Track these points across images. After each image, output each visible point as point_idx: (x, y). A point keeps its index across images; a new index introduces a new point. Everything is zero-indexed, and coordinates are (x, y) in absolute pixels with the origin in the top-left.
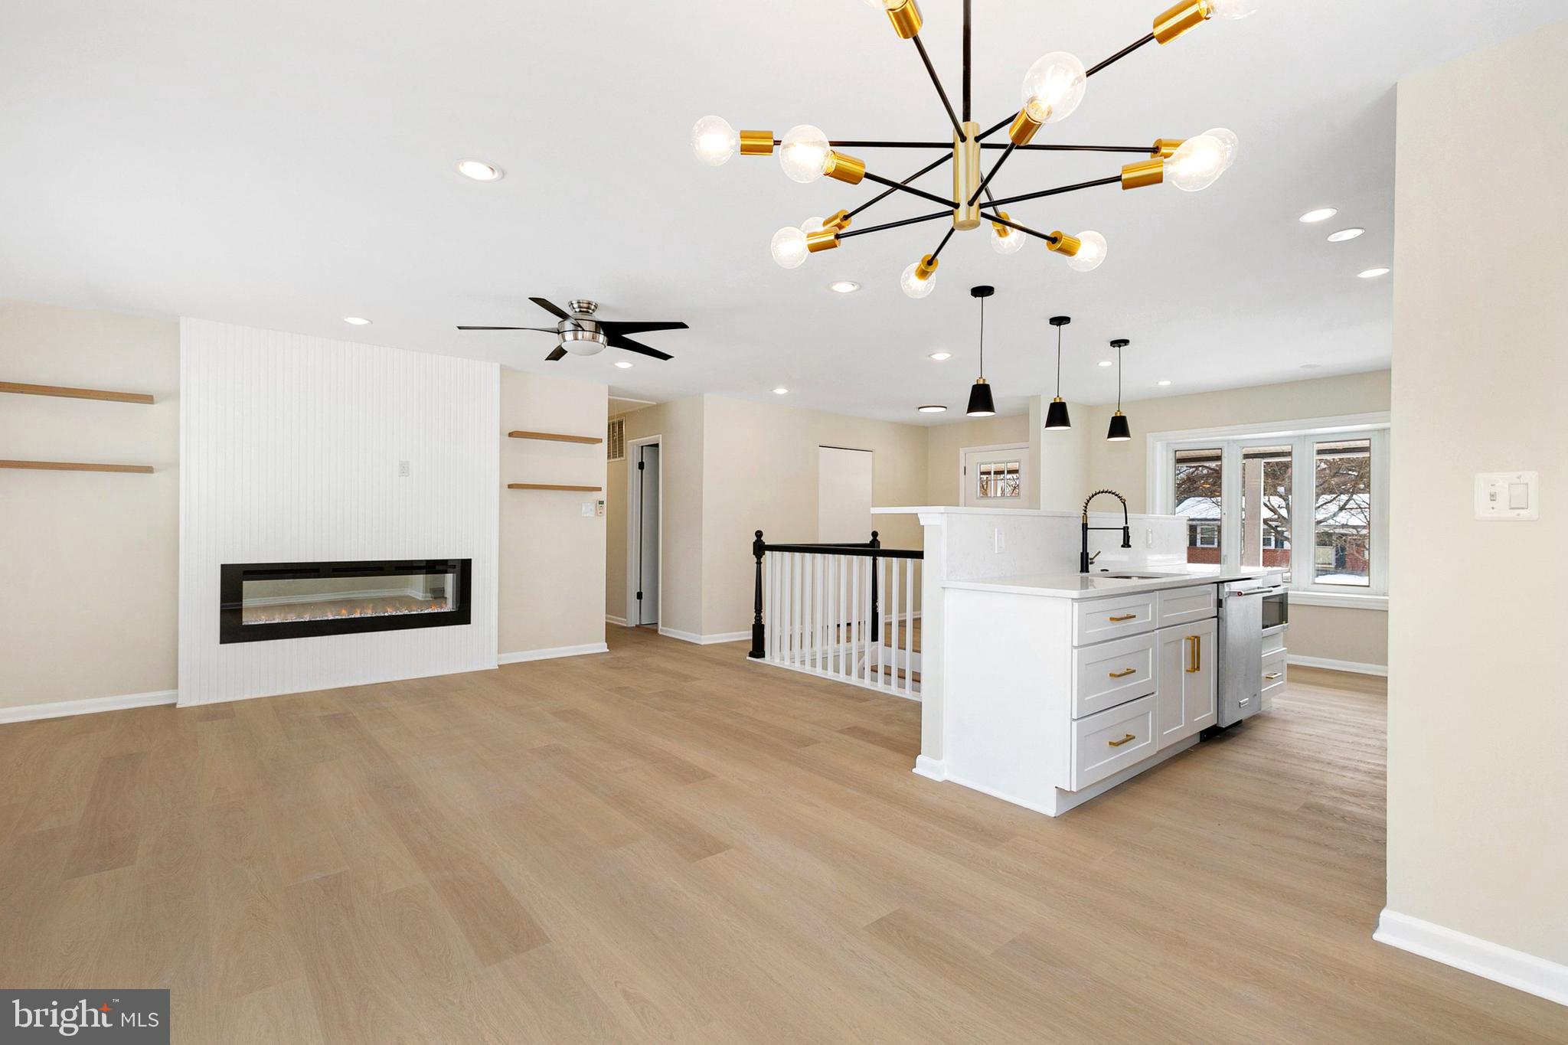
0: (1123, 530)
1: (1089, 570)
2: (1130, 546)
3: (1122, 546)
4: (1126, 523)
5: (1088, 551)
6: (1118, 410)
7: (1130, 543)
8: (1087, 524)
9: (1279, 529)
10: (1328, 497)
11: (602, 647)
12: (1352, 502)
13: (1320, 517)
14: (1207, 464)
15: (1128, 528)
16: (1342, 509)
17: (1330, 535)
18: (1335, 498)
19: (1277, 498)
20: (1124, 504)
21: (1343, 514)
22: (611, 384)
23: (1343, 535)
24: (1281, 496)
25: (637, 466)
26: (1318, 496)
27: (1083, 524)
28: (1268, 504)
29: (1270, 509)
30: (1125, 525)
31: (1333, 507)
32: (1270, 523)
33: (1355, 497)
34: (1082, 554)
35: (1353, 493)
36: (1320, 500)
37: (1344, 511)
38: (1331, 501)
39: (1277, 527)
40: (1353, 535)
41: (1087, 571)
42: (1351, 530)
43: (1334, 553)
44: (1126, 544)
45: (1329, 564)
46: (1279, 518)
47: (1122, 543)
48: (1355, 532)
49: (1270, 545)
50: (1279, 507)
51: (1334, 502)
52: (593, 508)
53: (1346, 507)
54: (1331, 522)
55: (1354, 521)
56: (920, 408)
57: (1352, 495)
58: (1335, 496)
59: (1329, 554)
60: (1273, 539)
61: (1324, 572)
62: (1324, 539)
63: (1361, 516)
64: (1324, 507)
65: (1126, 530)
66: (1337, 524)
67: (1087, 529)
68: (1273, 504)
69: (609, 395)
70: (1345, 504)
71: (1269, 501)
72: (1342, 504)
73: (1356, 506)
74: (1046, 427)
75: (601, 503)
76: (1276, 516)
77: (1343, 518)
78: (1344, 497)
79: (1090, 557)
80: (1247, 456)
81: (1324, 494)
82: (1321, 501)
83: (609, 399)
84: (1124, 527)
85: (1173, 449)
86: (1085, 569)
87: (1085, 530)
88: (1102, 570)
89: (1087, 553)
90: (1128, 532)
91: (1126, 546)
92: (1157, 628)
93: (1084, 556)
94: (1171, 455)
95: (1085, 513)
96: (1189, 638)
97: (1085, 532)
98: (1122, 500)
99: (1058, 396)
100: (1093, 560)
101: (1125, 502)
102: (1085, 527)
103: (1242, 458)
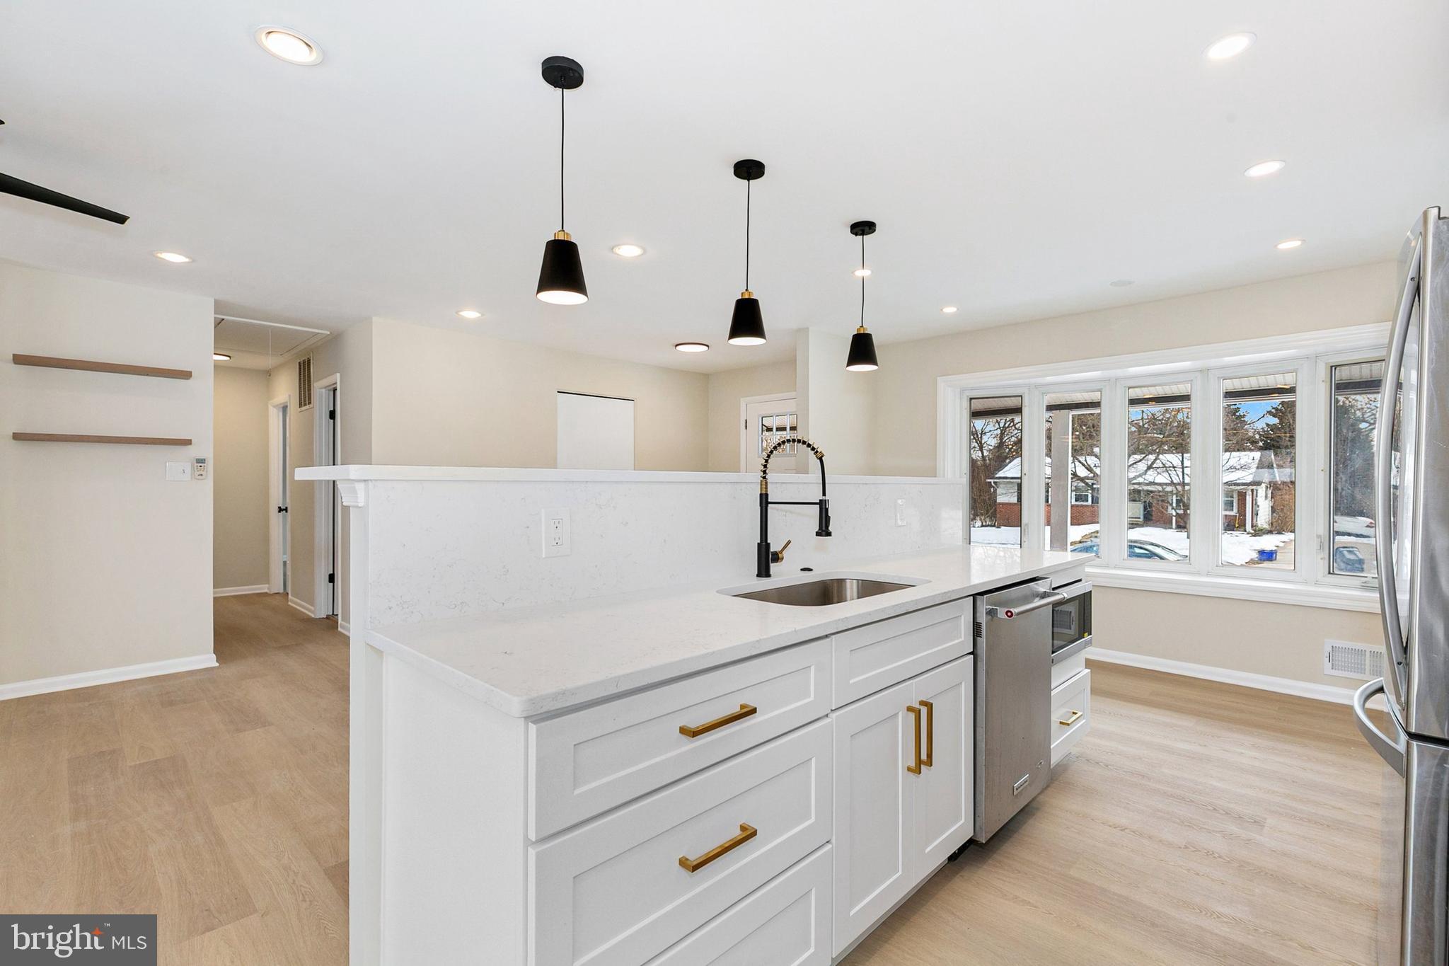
0: (818, 506)
1: (771, 572)
2: (829, 534)
3: (818, 534)
4: (824, 494)
5: (769, 542)
6: (862, 326)
7: (830, 528)
8: (767, 495)
9: (1095, 486)
10: (1138, 457)
11: (210, 661)
12: (1158, 461)
13: (1131, 475)
15: (826, 501)
16: (1150, 467)
17: (1139, 492)
18: (1144, 458)
19: (1093, 458)
20: (821, 459)
21: (1150, 472)
22: (217, 298)
23: (1152, 492)
24: (1096, 456)
25: (326, 415)
26: (1129, 456)
27: (761, 495)
28: (1085, 463)
29: (1086, 468)
30: (821, 497)
31: (1142, 466)
32: (1087, 481)
33: (1161, 456)
34: (759, 545)
35: (1159, 454)
36: (1130, 460)
37: (1152, 470)
38: (1140, 461)
39: (1093, 484)
40: (1159, 492)
41: (768, 575)
42: (1156, 486)
43: (1142, 509)
44: (824, 529)
45: (1139, 518)
46: (1094, 476)
47: (817, 529)
48: (1160, 488)
49: (1087, 501)
50: (1095, 466)
51: (1143, 461)
52: (188, 470)
53: (1154, 466)
54: (1141, 480)
55: (1160, 479)
56: (677, 345)
57: (1158, 455)
58: (1144, 456)
59: (1138, 509)
60: (1090, 496)
61: (1133, 525)
62: (1135, 495)
63: (1166, 475)
64: (1135, 466)
65: (823, 505)
66: (1146, 481)
67: (768, 503)
68: (1089, 463)
69: (215, 313)
70: (1153, 463)
71: (1086, 460)
72: (1149, 463)
73: (1161, 466)
74: (731, 337)
75: (201, 461)
76: (1092, 475)
77: (1151, 476)
78: (1152, 457)
79: (772, 549)
80: (1050, 408)
81: (1135, 454)
82: (1132, 460)
83: (215, 318)
84: (820, 500)
85: (968, 396)
86: (764, 572)
87: (764, 505)
88: (802, 570)
89: (768, 545)
90: (827, 510)
91: (824, 533)
92: (832, 710)
93: (763, 549)
94: (966, 404)
95: (764, 478)
96: (910, 709)
97: (764, 508)
98: (817, 452)
99: (747, 290)
100: (777, 558)
101: (822, 457)
102: (764, 501)
103: (1045, 408)
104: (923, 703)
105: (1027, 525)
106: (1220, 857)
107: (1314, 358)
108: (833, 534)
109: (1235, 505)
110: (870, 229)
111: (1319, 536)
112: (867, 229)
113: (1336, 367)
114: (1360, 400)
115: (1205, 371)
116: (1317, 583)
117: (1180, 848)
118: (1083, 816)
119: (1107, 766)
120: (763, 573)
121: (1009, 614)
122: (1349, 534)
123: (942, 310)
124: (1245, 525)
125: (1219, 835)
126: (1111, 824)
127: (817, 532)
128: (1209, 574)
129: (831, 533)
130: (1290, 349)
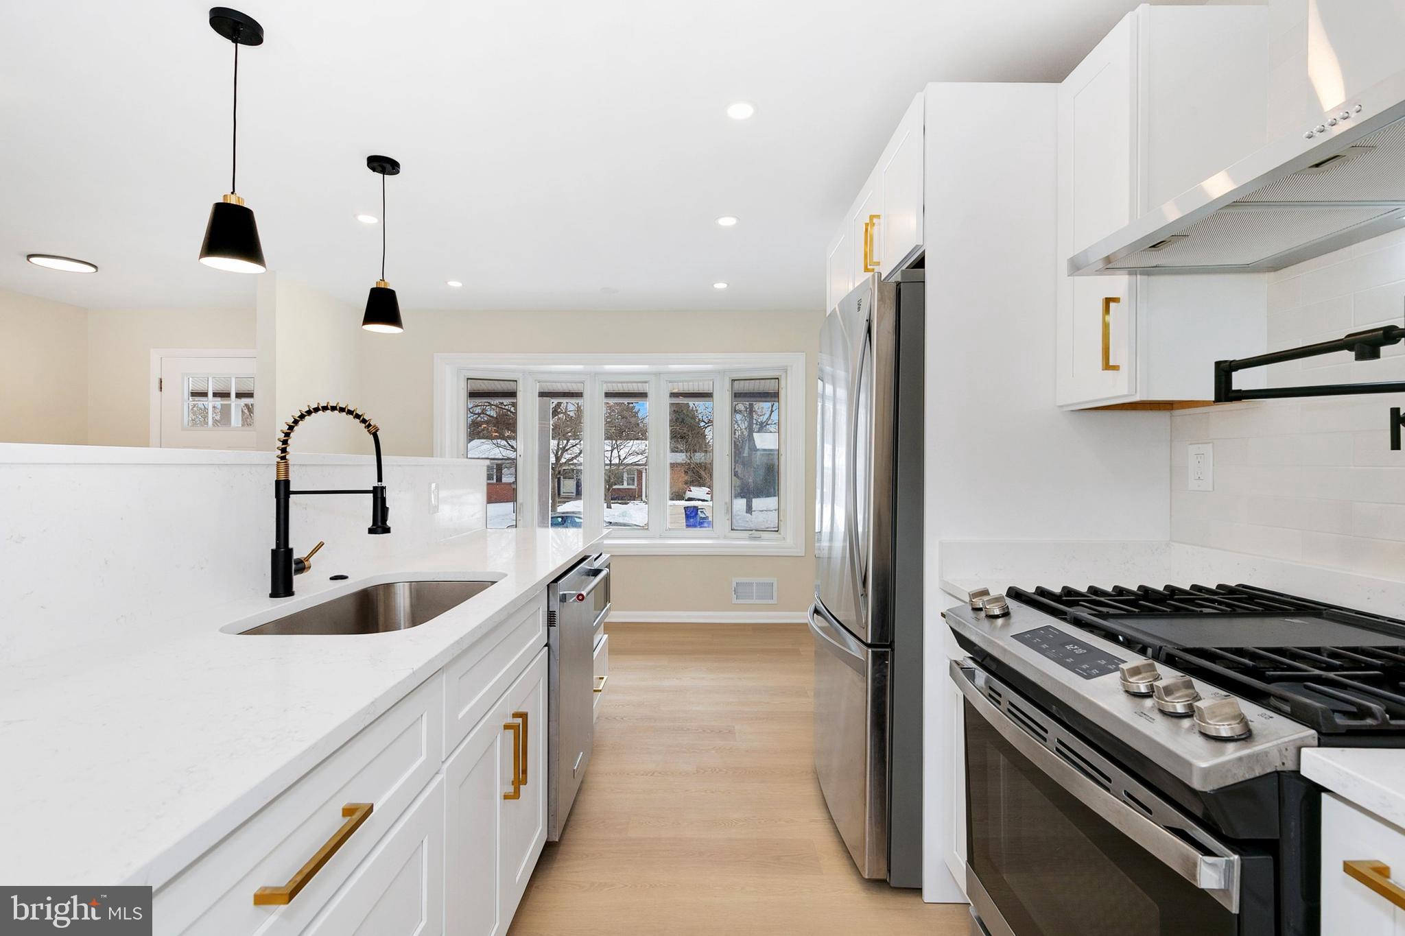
0: (372, 494)
1: (295, 588)
2: (387, 530)
3: (371, 531)
4: (380, 479)
5: (290, 546)
6: (383, 280)
7: (389, 523)
8: (287, 482)
14: (496, 401)
15: (383, 488)
20: (375, 434)
27: (278, 483)
30: (376, 484)
34: (274, 553)
41: (287, 593)
44: (380, 525)
47: (370, 524)
54: (575, 461)
65: (379, 495)
67: (288, 493)
74: (202, 256)
79: (296, 556)
80: (542, 394)
84: (374, 487)
85: (465, 376)
86: (282, 586)
87: (282, 496)
88: (332, 579)
89: (289, 552)
90: (384, 500)
91: (380, 530)
92: (443, 762)
93: (281, 558)
94: (463, 384)
95: (283, 458)
96: (507, 727)
97: (282, 501)
98: (369, 425)
99: (232, 193)
100: (302, 567)
101: (377, 431)
102: (283, 491)
103: (537, 394)
104: (515, 715)
105: (521, 504)
106: (720, 770)
107: (722, 373)
108: (392, 530)
109: (636, 480)
110: (393, 169)
111: (726, 503)
112: (388, 167)
113: (734, 380)
114: (699, 405)
115: (658, 374)
116: (725, 538)
117: (694, 774)
118: (620, 773)
119: (622, 719)
120: (281, 590)
121: (581, 597)
122: (699, 500)
123: (446, 282)
124: (642, 496)
125: (713, 752)
126: (642, 772)
127: (369, 529)
128: (661, 537)
129: (389, 528)
130: (708, 364)
